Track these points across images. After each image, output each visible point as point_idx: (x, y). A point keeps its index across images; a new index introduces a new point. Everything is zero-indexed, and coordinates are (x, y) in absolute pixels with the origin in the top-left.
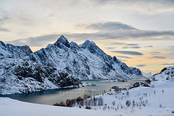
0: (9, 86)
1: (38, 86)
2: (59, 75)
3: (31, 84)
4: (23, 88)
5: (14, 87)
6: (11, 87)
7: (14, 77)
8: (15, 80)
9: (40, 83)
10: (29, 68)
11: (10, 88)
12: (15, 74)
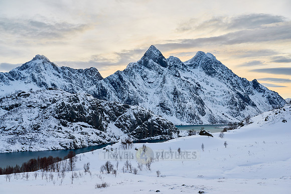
0: (45, 136)
1: (94, 137)
2: (134, 118)
3: (82, 133)
4: (66, 139)
5: (52, 138)
6: (47, 139)
7: (54, 122)
8: (56, 127)
9: (98, 131)
10: (79, 107)
11: (45, 141)
12: (56, 117)
